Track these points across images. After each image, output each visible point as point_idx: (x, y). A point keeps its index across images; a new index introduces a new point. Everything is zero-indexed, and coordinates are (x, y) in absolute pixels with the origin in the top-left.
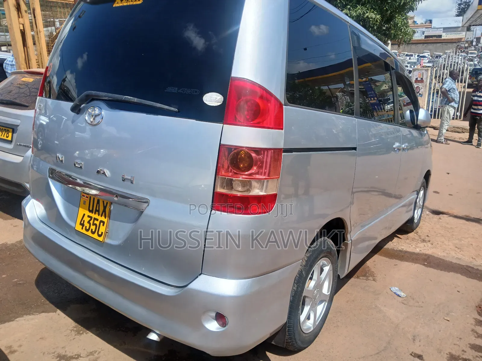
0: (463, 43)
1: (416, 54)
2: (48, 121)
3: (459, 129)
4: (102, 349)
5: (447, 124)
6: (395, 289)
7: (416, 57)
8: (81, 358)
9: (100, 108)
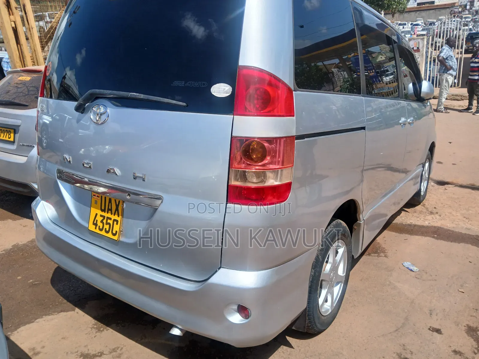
0: (456, 8)
1: (409, 23)
2: (51, 120)
3: (458, 97)
4: (124, 345)
5: (446, 92)
6: (407, 264)
7: (410, 26)
8: (105, 356)
9: (105, 106)
